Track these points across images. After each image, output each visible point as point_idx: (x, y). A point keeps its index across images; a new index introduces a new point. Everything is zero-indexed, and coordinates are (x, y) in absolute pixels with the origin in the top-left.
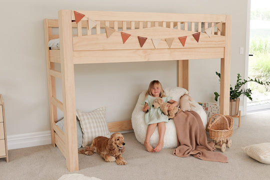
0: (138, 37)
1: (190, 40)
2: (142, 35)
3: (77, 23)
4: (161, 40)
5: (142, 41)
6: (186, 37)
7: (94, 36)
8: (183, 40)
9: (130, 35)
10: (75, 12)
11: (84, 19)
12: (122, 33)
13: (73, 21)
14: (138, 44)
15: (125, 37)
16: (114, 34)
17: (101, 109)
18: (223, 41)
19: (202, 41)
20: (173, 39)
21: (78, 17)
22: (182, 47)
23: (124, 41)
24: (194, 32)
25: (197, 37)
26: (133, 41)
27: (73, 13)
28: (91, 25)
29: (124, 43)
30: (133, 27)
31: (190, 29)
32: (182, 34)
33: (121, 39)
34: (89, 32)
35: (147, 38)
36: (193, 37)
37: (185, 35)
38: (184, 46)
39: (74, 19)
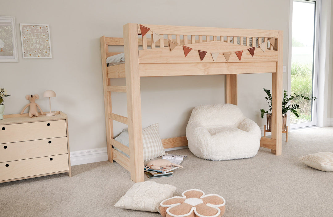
0: (199, 51)
1: (246, 55)
3: (143, 36)
4: (220, 54)
5: (202, 55)
7: (158, 49)
8: (239, 55)
9: (191, 49)
10: (141, 26)
11: (149, 32)
12: (183, 46)
13: (139, 34)
14: (199, 57)
15: (187, 51)
16: (176, 47)
17: (154, 125)
18: (276, 56)
19: (257, 56)
20: (230, 53)
21: (144, 30)
22: (239, 61)
23: (186, 55)
24: (249, 47)
25: (252, 51)
26: (194, 55)
27: (139, 27)
28: (156, 39)
29: (185, 57)
30: (194, 41)
31: (245, 44)
32: (238, 49)
33: (183, 53)
34: (154, 46)
35: (206, 52)
36: (248, 52)
37: (241, 50)
38: (240, 60)
39: (140, 32)
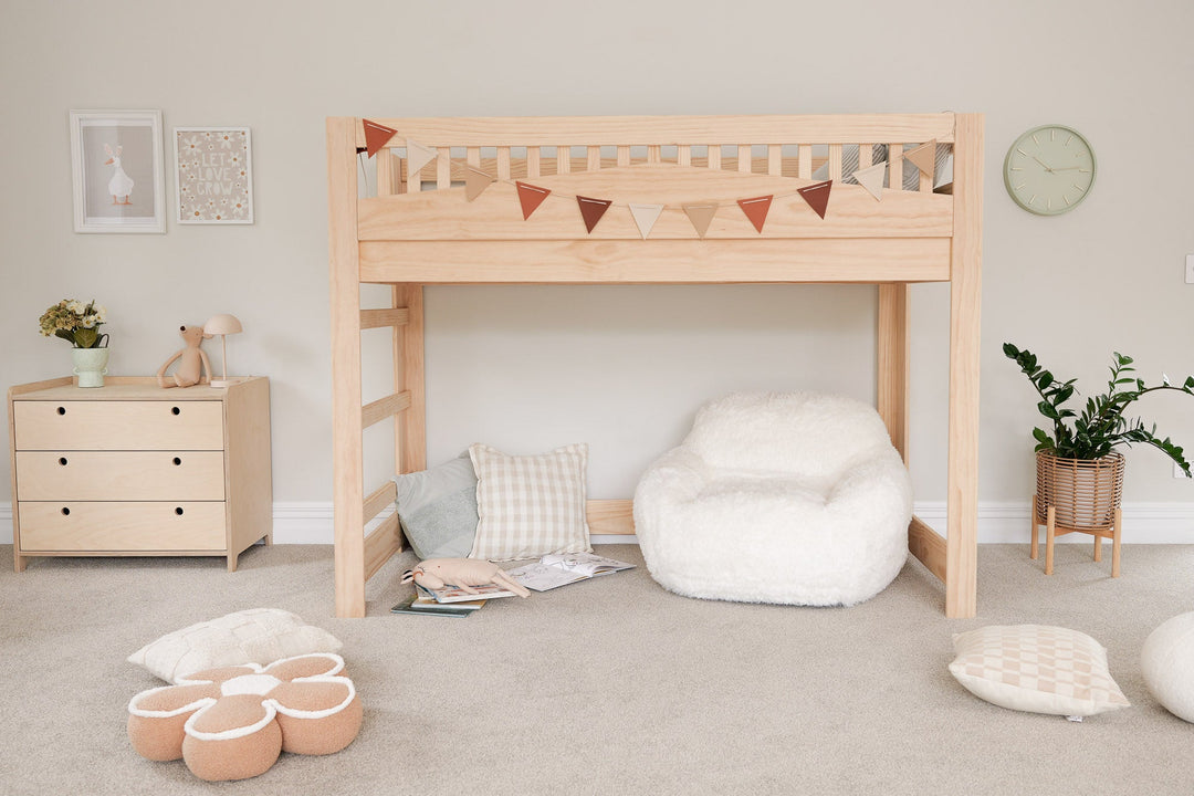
0: (579, 198)
1: (789, 212)
2: (593, 192)
3: (371, 155)
4: (666, 208)
5: (593, 211)
6: (770, 198)
7: (429, 194)
8: (756, 210)
9: (548, 192)
10: (365, 122)
11: (394, 142)
12: (518, 184)
13: (359, 150)
14: (579, 221)
15: (531, 198)
16: (492, 188)
18: (945, 214)
19: (840, 215)
20: (715, 206)
21: (377, 137)
22: (754, 234)
23: (527, 211)
24: (807, 178)
25: (817, 197)
26: (561, 213)
27: (361, 125)
29: (526, 218)
31: (790, 168)
32: (755, 191)
33: (515, 205)
34: (413, 184)
35: (609, 203)
36: (800, 199)
37: (766, 193)
38: (759, 229)
39: (364, 145)
